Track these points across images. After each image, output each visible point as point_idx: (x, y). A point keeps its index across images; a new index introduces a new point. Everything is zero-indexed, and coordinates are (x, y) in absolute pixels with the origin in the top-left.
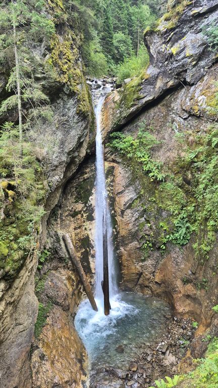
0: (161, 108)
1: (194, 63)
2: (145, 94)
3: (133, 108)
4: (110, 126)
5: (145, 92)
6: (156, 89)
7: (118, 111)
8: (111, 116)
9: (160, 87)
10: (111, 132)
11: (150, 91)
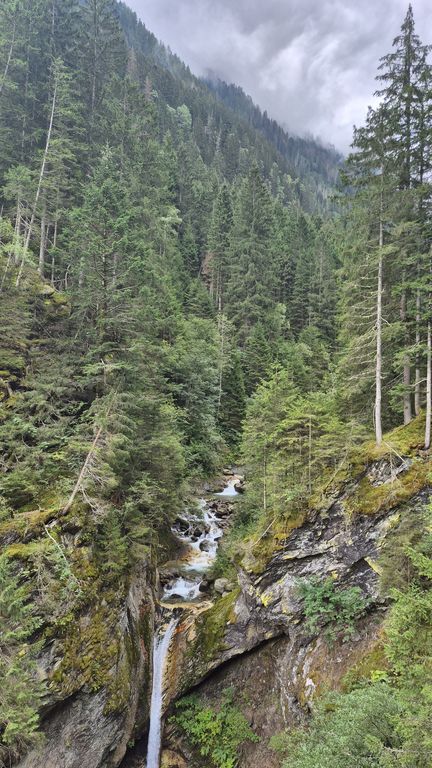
0: (264, 658)
1: (296, 622)
2: (232, 644)
3: (213, 664)
4: (177, 689)
5: (231, 641)
6: (248, 640)
7: (190, 663)
8: (179, 668)
9: (253, 638)
10: (178, 698)
11: (238, 641)
